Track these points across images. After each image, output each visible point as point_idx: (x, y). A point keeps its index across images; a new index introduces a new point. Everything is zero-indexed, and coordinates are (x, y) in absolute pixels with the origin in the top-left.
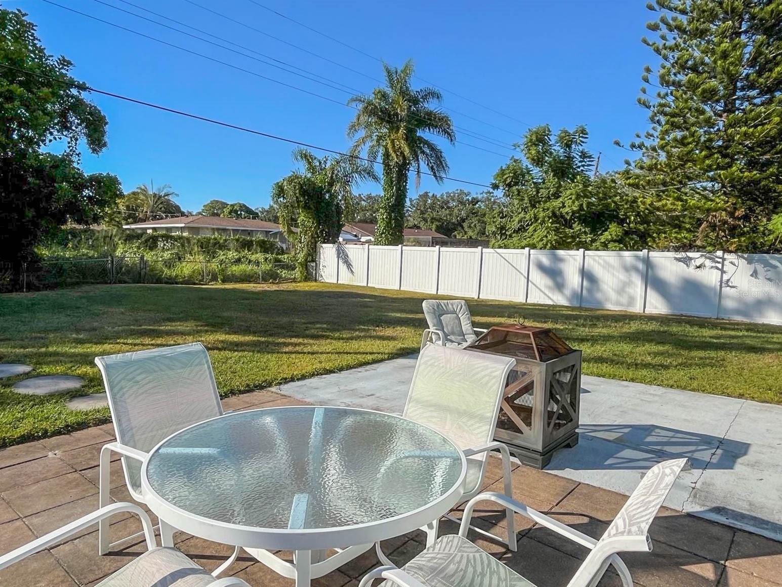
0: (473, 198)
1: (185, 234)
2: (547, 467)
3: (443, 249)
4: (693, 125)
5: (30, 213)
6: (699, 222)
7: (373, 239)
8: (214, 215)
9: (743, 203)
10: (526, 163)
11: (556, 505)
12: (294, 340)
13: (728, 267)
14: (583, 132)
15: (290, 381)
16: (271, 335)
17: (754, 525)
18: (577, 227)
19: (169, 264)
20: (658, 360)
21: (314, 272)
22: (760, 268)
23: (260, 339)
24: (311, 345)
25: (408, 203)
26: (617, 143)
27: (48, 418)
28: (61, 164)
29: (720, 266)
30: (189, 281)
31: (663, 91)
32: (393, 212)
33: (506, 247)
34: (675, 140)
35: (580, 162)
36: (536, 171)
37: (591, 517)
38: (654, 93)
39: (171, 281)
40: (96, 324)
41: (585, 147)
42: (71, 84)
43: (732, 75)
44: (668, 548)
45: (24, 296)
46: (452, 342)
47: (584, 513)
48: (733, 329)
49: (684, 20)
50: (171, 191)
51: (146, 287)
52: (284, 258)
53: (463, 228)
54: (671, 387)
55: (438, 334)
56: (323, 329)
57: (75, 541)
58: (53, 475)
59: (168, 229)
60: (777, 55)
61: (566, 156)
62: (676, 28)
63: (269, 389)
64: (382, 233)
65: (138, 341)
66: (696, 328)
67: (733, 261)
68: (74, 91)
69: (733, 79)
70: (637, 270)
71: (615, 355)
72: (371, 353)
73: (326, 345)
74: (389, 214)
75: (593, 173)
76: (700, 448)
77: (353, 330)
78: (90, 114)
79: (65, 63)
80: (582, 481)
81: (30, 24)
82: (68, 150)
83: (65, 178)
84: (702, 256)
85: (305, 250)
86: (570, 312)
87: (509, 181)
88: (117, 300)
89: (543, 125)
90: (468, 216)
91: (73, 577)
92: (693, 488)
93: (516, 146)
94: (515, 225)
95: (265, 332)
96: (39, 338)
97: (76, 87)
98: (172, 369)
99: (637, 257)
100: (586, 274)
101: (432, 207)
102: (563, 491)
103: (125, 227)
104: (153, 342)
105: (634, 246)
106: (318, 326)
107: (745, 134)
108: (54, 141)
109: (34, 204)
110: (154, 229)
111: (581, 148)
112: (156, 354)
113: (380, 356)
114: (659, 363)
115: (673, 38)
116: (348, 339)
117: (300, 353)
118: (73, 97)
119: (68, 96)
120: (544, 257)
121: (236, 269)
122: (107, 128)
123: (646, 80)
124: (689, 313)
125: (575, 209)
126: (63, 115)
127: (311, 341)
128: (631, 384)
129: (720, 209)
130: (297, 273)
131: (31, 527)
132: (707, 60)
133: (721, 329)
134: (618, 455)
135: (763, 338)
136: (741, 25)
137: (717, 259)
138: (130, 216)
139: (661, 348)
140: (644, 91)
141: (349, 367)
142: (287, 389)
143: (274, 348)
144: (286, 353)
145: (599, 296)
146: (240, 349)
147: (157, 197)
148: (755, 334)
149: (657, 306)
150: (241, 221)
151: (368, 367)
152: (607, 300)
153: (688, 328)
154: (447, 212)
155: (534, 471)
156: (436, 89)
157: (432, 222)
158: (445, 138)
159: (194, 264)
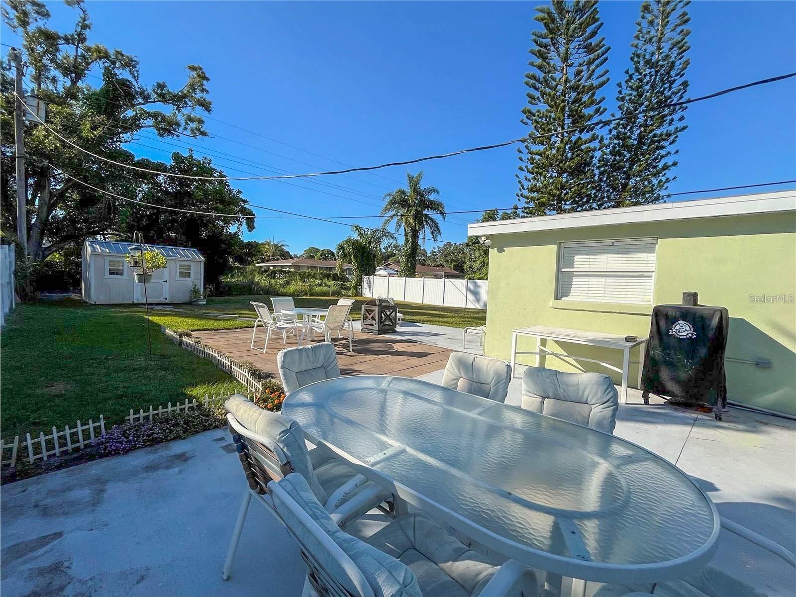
1: (292, 270)
7: (396, 274)
8: (311, 257)
19: (283, 286)
21: (360, 292)
28: (234, 236)
32: (410, 258)
42: (241, 201)
50: (284, 243)
59: (282, 267)
64: (403, 270)
68: (242, 204)
74: (407, 259)
79: (240, 192)
81: (225, 176)
82: (237, 231)
83: (236, 245)
85: (355, 279)
87: (474, 241)
103: (257, 265)
108: (231, 226)
110: (274, 266)
118: (241, 206)
119: (239, 205)
121: (318, 289)
122: (256, 220)
130: (351, 292)
138: (259, 258)
147: (276, 247)
150: (326, 261)
156: (436, 187)
157: (451, 262)
158: (440, 216)
159: (297, 286)
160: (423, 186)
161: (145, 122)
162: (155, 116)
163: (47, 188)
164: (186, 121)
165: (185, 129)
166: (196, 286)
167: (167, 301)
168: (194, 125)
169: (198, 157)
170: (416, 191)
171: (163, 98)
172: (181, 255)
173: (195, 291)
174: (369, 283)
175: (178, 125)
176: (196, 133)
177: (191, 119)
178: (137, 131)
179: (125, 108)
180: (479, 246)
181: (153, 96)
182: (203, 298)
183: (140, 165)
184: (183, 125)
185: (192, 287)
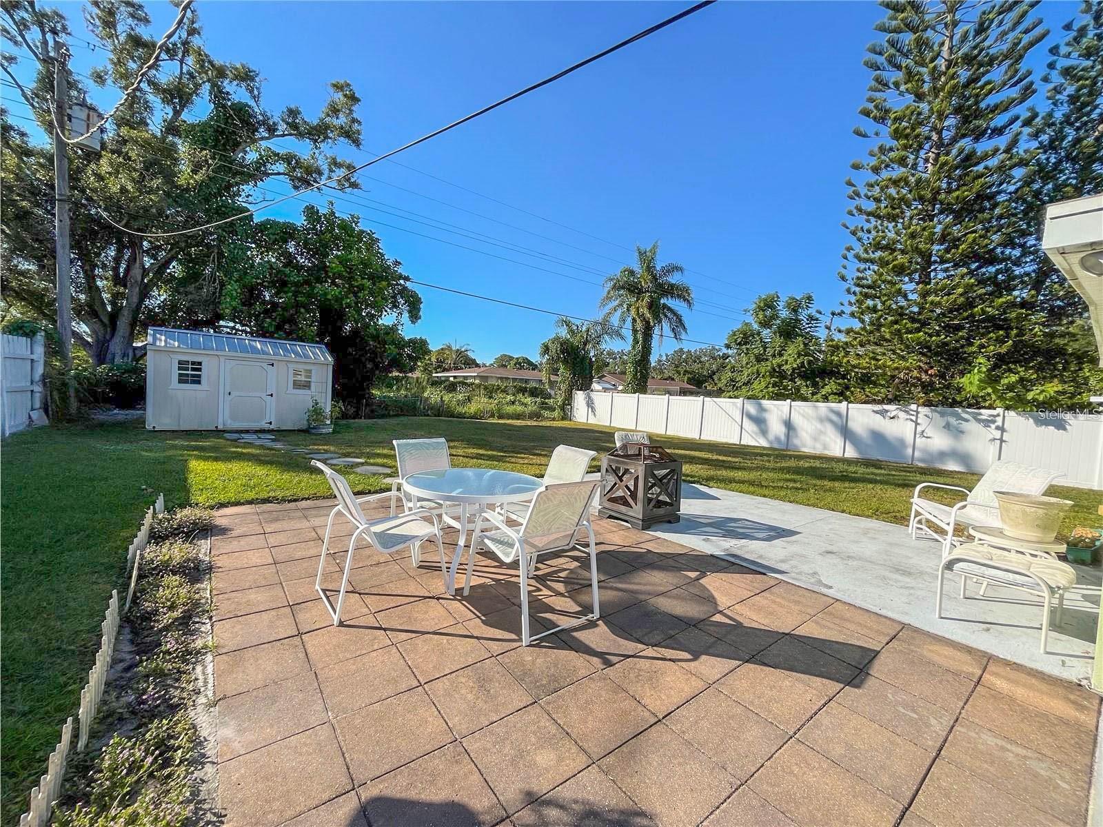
0: (724, 354)
1: (477, 382)
3: (672, 398)
5: (369, 366)
6: (893, 379)
8: (503, 366)
9: (935, 363)
10: (756, 326)
13: (922, 420)
14: (809, 298)
18: (799, 382)
19: (461, 404)
21: (569, 413)
22: (951, 420)
27: (372, 485)
28: (392, 330)
29: (914, 418)
30: (474, 416)
31: (861, 266)
32: (639, 366)
35: (807, 324)
36: (765, 333)
38: (853, 268)
39: (461, 416)
41: (811, 312)
42: (401, 277)
43: (924, 252)
45: (363, 422)
50: (469, 348)
51: (442, 419)
52: (549, 401)
53: (713, 380)
59: (464, 377)
61: (793, 319)
64: (630, 384)
67: (927, 414)
68: (402, 282)
69: (924, 255)
74: (635, 367)
78: (412, 296)
79: (397, 263)
80: (662, 537)
81: (376, 238)
82: (396, 322)
83: (393, 343)
84: (897, 408)
85: (563, 395)
87: (739, 340)
89: (773, 292)
90: (718, 370)
93: (746, 311)
94: (745, 379)
97: (403, 278)
101: (686, 361)
103: (433, 375)
108: (387, 316)
109: (372, 360)
110: (455, 377)
111: (807, 312)
118: (401, 285)
119: (397, 284)
121: (510, 409)
122: (422, 306)
123: (846, 258)
125: (795, 366)
126: (394, 298)
129: (913, 367)
130: (556, 414)
136: (933, 208)
137: (911, 412)
138: (439, 367)
140: (843, 267)
147: (459, 352)
150: (521, 372)
152: (802, 443)
154: (699, 365)
155: (637, 531)
156: (680, 264)
157: (684, 375)
158: (684, 305)
159: (479, 404)
160: (660, 263)
161: (273, 167)
162: (288, 159)
163: (138, 260)
164: (329, 165)
165: (330, 178)
166: (317, 404)
167: (272, 427)
168: (342, 172)
169: (342, 214)
170: (649, 269)
171: (296, 128)
172: (297, 354)
173: (317, 412)
175: (320, 173)
176: (344, 185)
177: (335, 163)
178: (262, 181)
179: (243, 145)
180: (747, 349)
181: (282, 127)
182: (328, 422)
183: (262, 227)
184: (326, 172)
185: (312, 404)
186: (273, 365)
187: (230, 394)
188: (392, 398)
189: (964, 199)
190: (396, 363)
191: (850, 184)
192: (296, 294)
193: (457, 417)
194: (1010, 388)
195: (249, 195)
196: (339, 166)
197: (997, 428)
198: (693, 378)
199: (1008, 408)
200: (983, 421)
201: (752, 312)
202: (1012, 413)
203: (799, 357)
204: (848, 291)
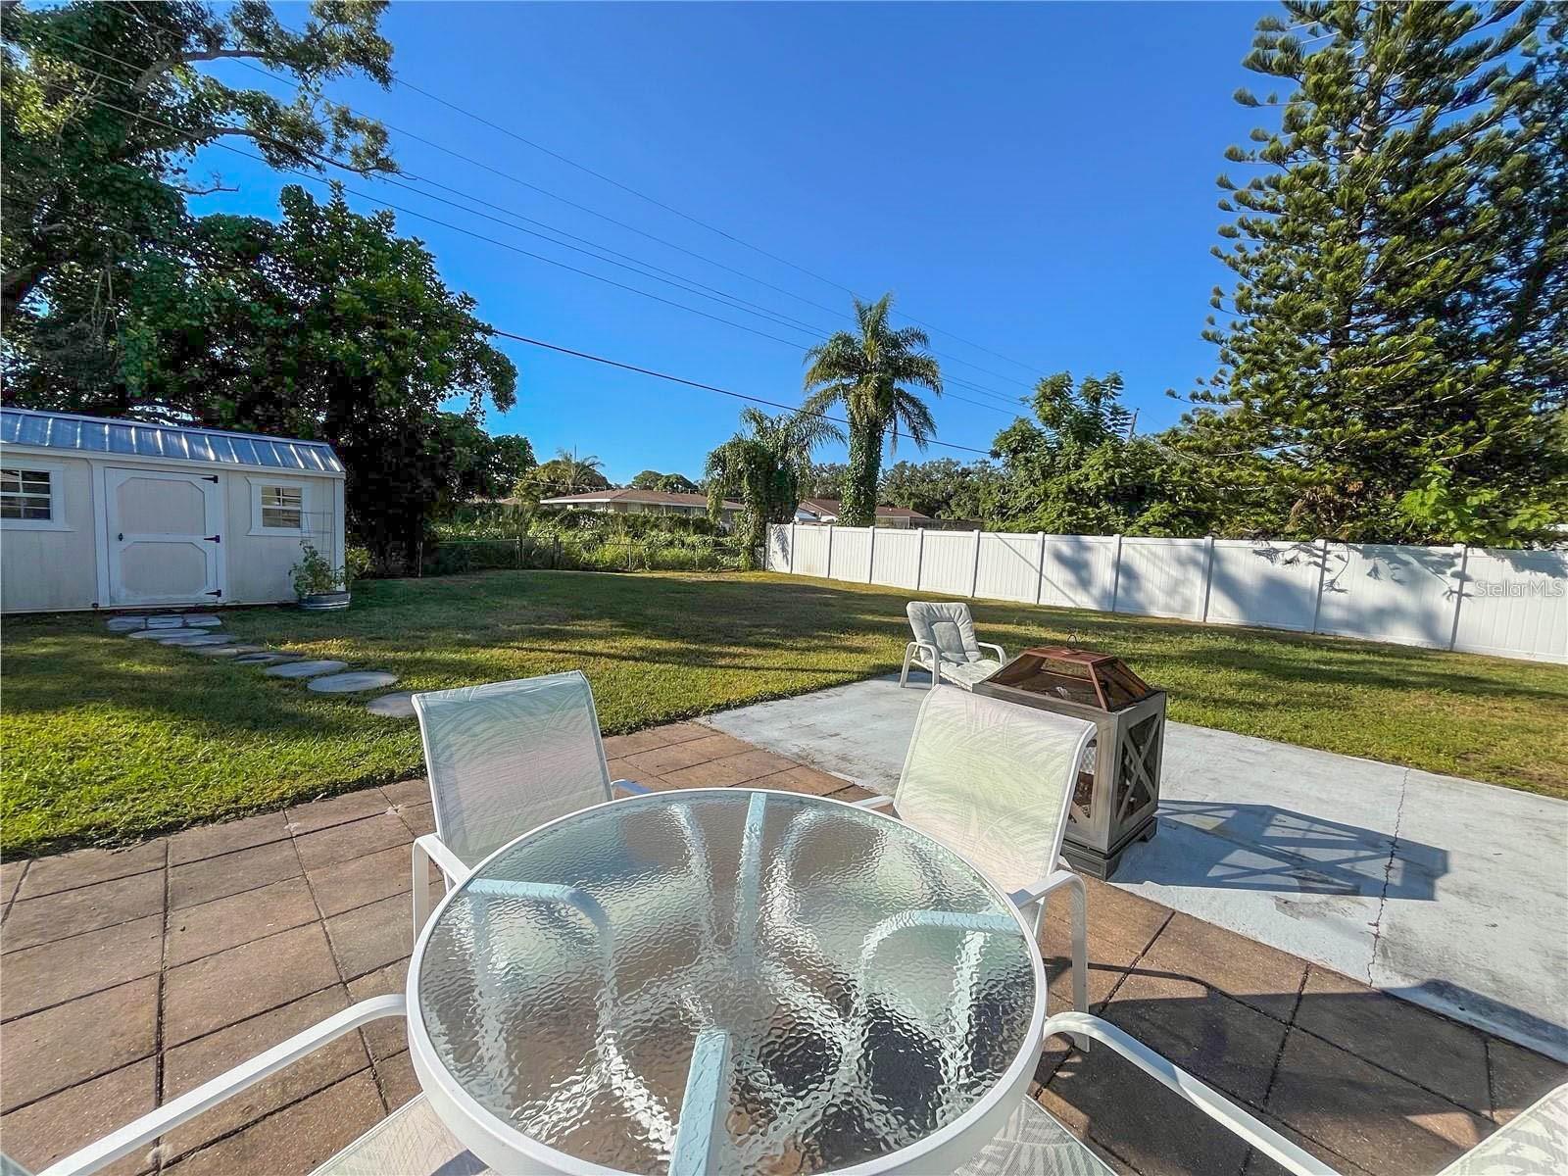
0: (963, 469)
1: (611, 511)
2: (1113, 877)
3: (926, 532)
4: (1286, 364)
5: (426, 483)
6: (1291, 499)
7: (835, 519)
8: (647, 488)
9: (1359, 473)
10: (1038, 425)
11: (1143, 954)
12: (733, 649)
13: (1332, 563)
14: (1117, 381)
15: (724, 709)
16: (703, 642)
17: (1518, 1029)
18: (1105, 507)
19: (588, 546)
20: (1245, 695)
21: (762, 560)
22: (1382, 564)
23: (689, 646)
24: (754, 656)
25: (881, 475)
26: (1171, 394)
27: (399, 753)
28: (464, 424)
29: (1320, 561)
30: (611, 567)
31: (1240, 320)
32: (862, 485)
33: (1008, 530)
34: (1258, 385)
35: (1111, 420)
36: (1049, 434)
37: (1208, 986)
38: (1228, 322)
39: (589, 567)
40: (490, 621)
41: (1118, 402)
42: (476, 326)
43: (1348, 293)
44: (1367, 1068)
45: (418, 583)
46: (948, 661)
47: (1193, 976)
48: (1345, 651)
49: (1272, 220)
50: (597, 460)
51: (559, 574)
52: (727, 540)
53: (949, 507)
54: (1280, 739)
55: (929, 650)
56: (772, 635)
57: (386, 969)
58: (385, 844)
59: (590, 504)
60: (1418, 264)
61: (1091, 413)
62: (1261, 232)
63: (696, 720)
64: (849, 512)
65: (536, 646)
66: (1289, 648)
67: (1341, 553)
68: (478, 336)
69: (1348, 299)
70: (1195, 563)
71: (1179, 684)
72: (834, 672)
73: (775, 657)
74: (858, 488)
75: (1127, 435)
76: (1363, 853)
77: (810, 636)
78: (497, 363)
79: (468, 301)
80: (1177, 908)
81: (428, 254)
82: (471, 408)
83: (467, 444)
84: (1295, 547)
85: (752, 530)
86: (1101, 619)
87: (1014, 445)
88: (521, 589)
89: (1061, 373)
90: (956, 491)
91: (367, 1044)
92: (1377, 936)
93: (1024, 400)
94: (1022, 502)
95: (696, 638)
96: (417, 637)
97: (480, 330)
98: (531, 714)
99: (1197, 547)
100: (1122, 568)
101: (911, 481)
102: (1148, 926)
103: (542, 502)
104: (554, 647)
105: (1185, 530)
106: (765, 630)
107: (1368, 375)
108: (454, 396)
109: (429, 472)
110: (576, 505)
111: (1111, 402)
112: (510, 689)
113: (847, 676)
114: (1248, 699)
115: (1254, 247)
116: (803, 650)
117: (739, 668)
118: (477, 343)
119: (472, 341)
120: (1063, 544)
121: (668, 554)
122: (516, 380)
123: (1217, 305)
124: (1273, 625)
125: (1101, 483)
126: (466, 365)
127: (755, 652)
128: (1214, 732)
129: (1326, 481)
130: (741, 560)
131: (331, 938)
132: (1308, 275)
133: (1328, 651)
134: (1226, 860)
135: (1397, 665)
136: (1360, 224)
137: (1316, 552)
138: (549, 489)
139: (1244, 676)
140: (1212, 322)
141: (805, 691)
142: (721, 720)
143: (706, 659)
144: (721, 667)
145: (1140, 597)
146: (662, 659)
147: (581, 467)
148: (1381, 659)
149: (1223, 612)
150: (677, 496)
151: (831, 691)
152: (1152, 603)
153: (1278, 647)
154: (930, 486)
155: (1094, 883)
156: (923, 330)
159: (617, 547)
160: (893, 326)
161: (224, 118)
162: (253, 104)
164: (336, 124)
165: (338, 149)
166: (314, 554)
167: (221, 601)
168: (360, 140)
169: (362, 211)
170: (878, 336)
171: (262, 40)
172: (268, 459)
173: (316, 569)
174: (782, 540)
175: (320, 140)
176: (366, 163)
177: (346, 121)
178: (204, 142)
179: (157, 66)
180: (1026, 459)
181: (234, 37)
182: (341, 588)
183: (207, 229)
184: (331, 137)
185: (304, 555)
186: (215, 479)
187: (121, 537)
188: (471, 538)
189: (1424, 204)
190: (474, 480)
191: (1224, 184)
192: (273, 350)
193: (584, 569)
194: (1482, 511)
195: (180, 170)
196: (355, 126)
197: (1455, 575)
198: (922, 504)
199: (1473, 543)
200: (1433, 564)
201: (1033, 402)
202: (1479, 552)
203: (1106, 470)
204: (1225, 358)
